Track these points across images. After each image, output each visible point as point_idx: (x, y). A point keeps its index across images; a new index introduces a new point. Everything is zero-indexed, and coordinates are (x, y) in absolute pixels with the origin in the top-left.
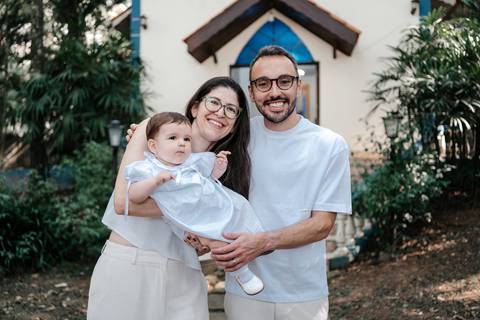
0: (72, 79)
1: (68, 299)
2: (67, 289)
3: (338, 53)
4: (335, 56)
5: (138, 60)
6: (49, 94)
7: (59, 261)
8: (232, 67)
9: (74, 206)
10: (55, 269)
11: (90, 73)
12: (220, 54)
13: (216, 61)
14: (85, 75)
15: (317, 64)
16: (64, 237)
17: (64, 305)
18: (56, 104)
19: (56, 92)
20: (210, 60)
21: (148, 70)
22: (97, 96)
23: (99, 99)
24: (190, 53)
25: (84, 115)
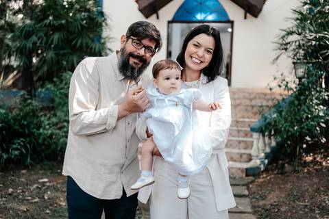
0: (53, 24)
1: (49, 193)
2: (48, 184)
3: (248, 15)
4: (245, 18)
5: (102, 14)
6: (36, 36)
7: (42, 161)
8: (170, 22)
9: (54, 120)
10: (39, 166)
11: (67, 21)
12: (161, 12)
13: (158, 18)
14: (64, 22)
15: (232, 23)
16: (46, 143)
17: (46, 198)
18: (41, 43)
19: (41, 34)
20: (154, 16)
21: (108, 21)
22: (71, 37)
23: (73, 39)
24: (140, 10)
25: (62, 52)
